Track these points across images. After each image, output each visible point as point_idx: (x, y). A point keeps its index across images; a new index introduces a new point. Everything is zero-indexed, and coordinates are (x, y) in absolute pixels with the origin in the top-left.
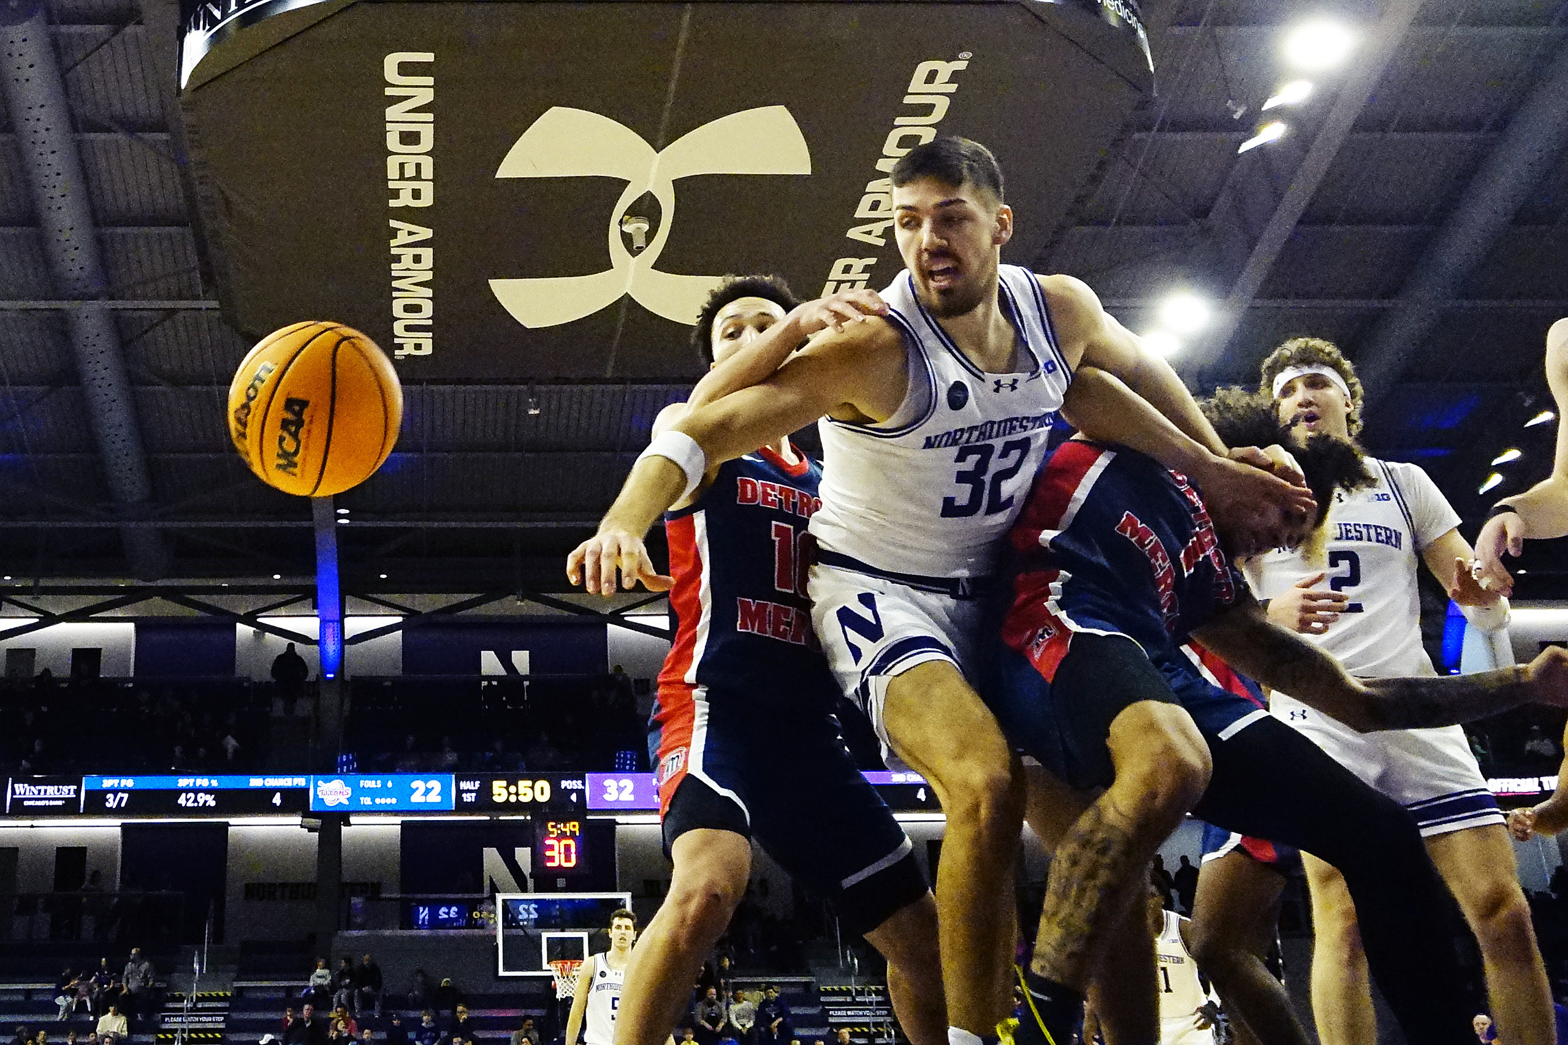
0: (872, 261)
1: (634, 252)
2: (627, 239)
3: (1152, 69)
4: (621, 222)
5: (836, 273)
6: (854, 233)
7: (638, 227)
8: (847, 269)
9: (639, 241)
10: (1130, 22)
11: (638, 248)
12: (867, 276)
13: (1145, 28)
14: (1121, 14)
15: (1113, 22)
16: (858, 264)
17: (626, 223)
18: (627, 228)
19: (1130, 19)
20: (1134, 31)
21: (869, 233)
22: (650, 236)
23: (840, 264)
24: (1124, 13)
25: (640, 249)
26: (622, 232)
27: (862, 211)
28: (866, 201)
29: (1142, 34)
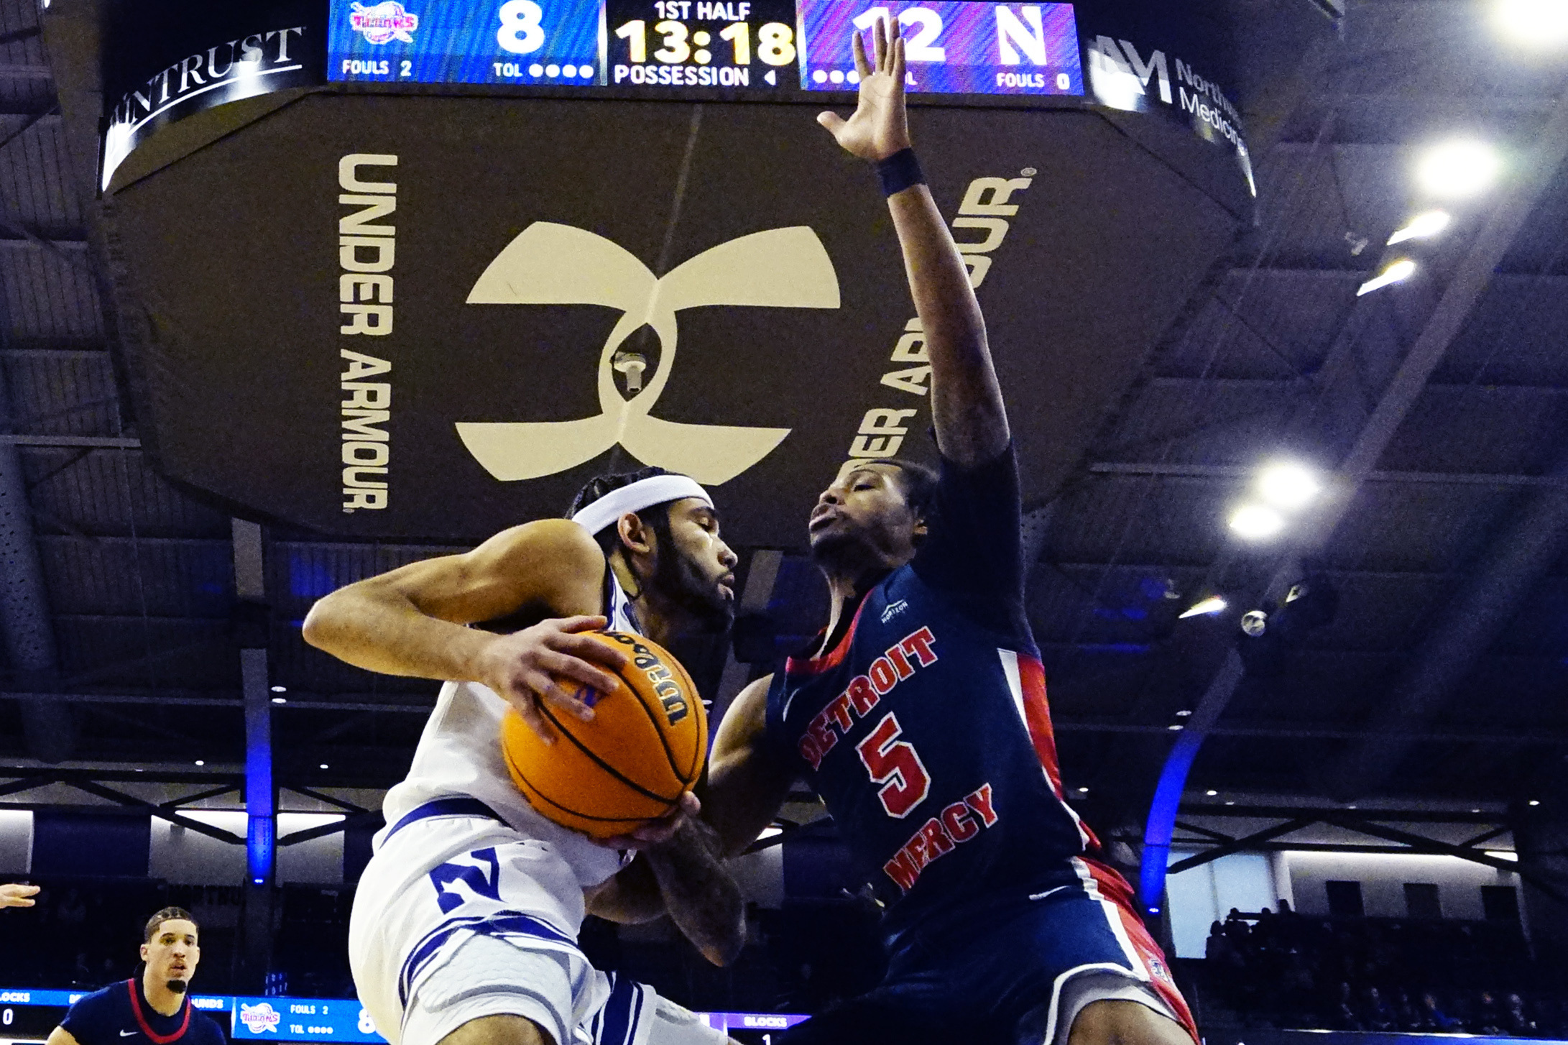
0: (911, 413)
2: (620, 379)
3: (1254, 192)
4: (613, 360)
5: (867, 424)
6: (889, 380)
7: (633, 365)
8: (881, 421)
9: (633, 383)
10: (1228, 137)
11: (632, 390)
12: (904, 430)
13: (1246, 145)
14: (1217, 127)
15: (1208, 136)
16: (894, 416)
17: (620, 359)
18: (620, 367)
19: (1228, 133)
20: (1232, 148)
21: (908, 379)
22: (647, 377)
23: (872, 415)
24: (1221, 125)
25: (634, 393)
26: (613, 369)
27: (900, 353)
28: (905, 342)
29: (1242, 151)
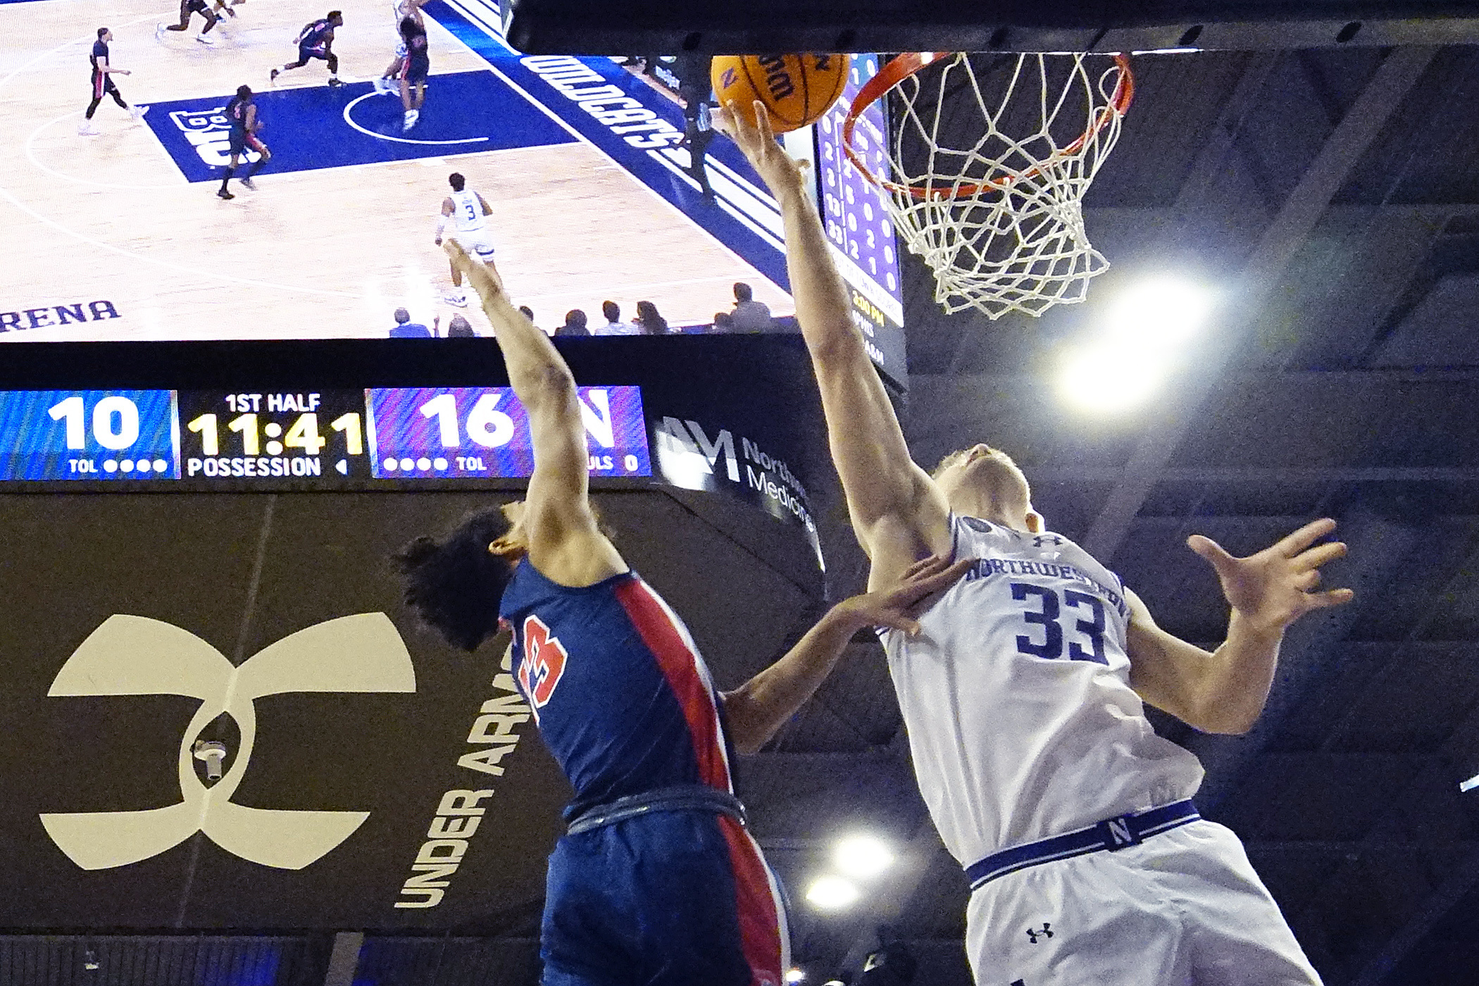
0: (488, 793)
1: (209, 782)
2: (200, 767)
3: (823, 568)
4: (193, 748)
5: (446, 806)
6: (466, 761)
7: (213, 753)
8: (459, 803)
9: (214, 770)
10: (797, 513)
11: (212, 777)
12: (482, 811)
13: (815, 520)
14: (786, 504)
15: (777, 513)
16: (472, 797)
17: (200, 748)
18: (201, 755)
19: (797, 510)
20: (802, 524)
21: (485, 761)
22: (227, 764)
23: (450, 796)
24: (789, 502)
25: (216, 780)
26: (194, 759)
27: (477, 735)
28: (481, 724)
29: (810, 527)
